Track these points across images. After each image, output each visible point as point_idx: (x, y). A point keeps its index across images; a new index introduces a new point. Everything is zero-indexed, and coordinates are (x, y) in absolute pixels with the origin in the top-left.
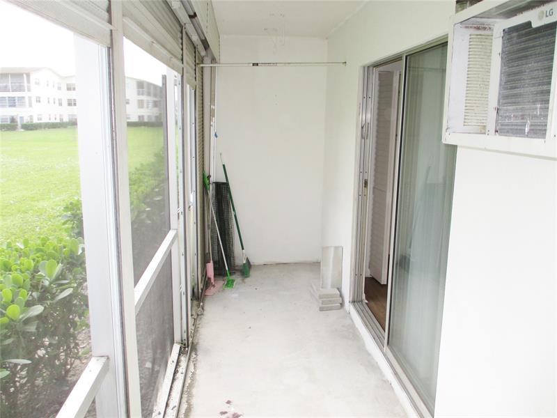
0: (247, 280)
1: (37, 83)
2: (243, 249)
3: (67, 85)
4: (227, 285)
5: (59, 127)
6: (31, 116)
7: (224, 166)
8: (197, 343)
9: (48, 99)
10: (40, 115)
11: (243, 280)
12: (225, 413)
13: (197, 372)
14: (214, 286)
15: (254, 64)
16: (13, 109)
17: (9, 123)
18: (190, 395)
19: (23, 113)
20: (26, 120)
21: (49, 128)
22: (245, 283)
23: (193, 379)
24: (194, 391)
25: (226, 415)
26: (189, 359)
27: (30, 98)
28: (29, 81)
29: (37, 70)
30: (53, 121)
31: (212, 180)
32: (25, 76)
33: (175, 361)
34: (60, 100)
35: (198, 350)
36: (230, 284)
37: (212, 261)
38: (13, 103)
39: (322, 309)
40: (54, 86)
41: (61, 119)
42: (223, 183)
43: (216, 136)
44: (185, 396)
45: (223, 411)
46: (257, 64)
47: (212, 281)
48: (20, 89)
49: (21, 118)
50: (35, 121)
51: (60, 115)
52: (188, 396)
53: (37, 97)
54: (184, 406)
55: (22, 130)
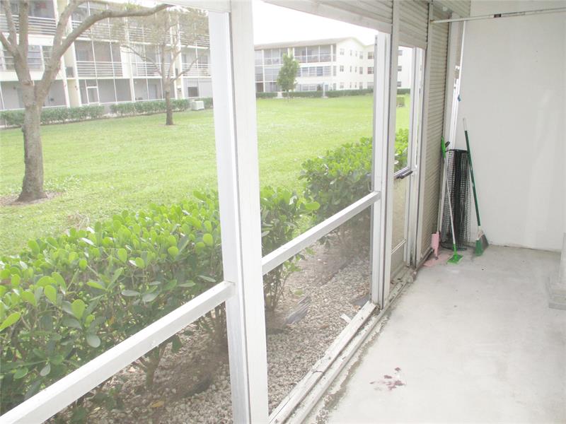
0: (478, 259)
1: (342, 53)
2: (479, 224)
3: (369, 53)
4: (452, 260)
5: (357, 94)
6: (335, 85)
7: (466, 132)
8: (395, 308)
9: (351, 67)
10: (343, 83)
11: (472, 258)
12: (390, 377)
13: (381, 334)
14: (437, 258)
15: (495, 16)
16: (320, 78)
17: (316, 90)
18: (365, 352)
19: (328, 82)
20: (331, 87)
21: (349, 95)
22: (473, 261)
23: (374, 338)
24: (370, 350)
25: (390, 380)
26: (380, 320)
27: (335, 67)
28: (335, 52)
29: (343, 40)
30: (353, 88)
31: (451, 147)
32: (332, 47)
33: (365, 319)
34: (361, 68)
35: (393, 314)
36: (454, 260)
37: (438, 233)
38: (320, 72)
39: (551, 306)
40: (356, 55)
41: (361, 87)
42: (464, 152)
43: (459, 99)
44: (360, 351)
45: (389, 375)
46: (500, 16)
47: (436, 252)
48: (327, 59)
49: (327, 86)
50: (338, 89)
51: (361, 83)
52: (363, 353)
53: (341, 66)
54: (355, 359)
55: (326, 97)
